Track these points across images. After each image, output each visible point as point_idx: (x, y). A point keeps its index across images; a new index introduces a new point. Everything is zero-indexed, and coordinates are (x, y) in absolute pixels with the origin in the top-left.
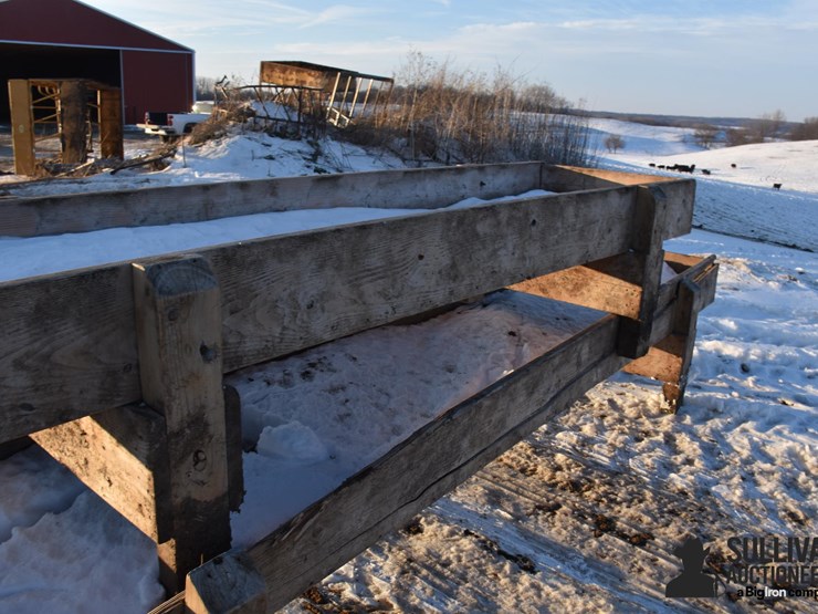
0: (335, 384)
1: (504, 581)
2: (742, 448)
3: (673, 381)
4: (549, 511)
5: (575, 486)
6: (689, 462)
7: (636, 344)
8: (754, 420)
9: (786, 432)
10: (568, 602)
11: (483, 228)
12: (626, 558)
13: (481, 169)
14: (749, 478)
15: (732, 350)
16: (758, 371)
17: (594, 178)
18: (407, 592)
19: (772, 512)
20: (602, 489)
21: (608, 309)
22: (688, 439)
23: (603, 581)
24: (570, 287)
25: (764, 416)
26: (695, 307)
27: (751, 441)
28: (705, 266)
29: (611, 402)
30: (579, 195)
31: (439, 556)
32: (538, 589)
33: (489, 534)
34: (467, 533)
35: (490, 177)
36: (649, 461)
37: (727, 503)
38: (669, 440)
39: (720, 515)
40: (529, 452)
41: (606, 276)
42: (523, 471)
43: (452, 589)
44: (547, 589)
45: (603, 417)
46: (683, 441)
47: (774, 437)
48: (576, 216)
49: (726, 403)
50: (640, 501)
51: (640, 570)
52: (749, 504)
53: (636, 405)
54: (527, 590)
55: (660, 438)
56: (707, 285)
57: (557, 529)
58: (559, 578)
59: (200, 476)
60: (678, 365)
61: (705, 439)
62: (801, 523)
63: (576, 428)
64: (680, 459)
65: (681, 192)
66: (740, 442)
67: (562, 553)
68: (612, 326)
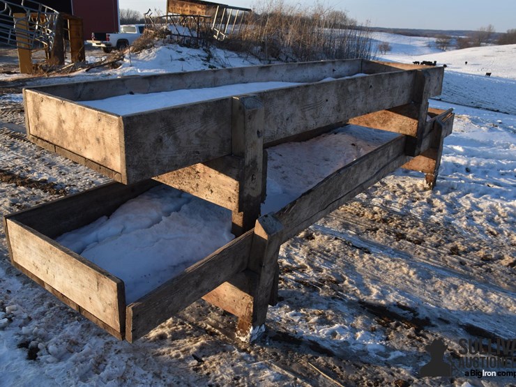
0: (276, 165)
1: (356, 257)
2: (467, 205)
3: (431, 173)
4: (373, 230)
5: (384, 221)
6: (441, 211)
7: (415, 149)
8: (472, 193)
9: (489, 198)
10: (388, 264)
11: (351, 88)
12: (412, 249)
13: (333, 62)
14: (470, 218)
15: (461, 161)
16: (475, 171)
17: (391, 67)
18: (313, 262)
19: (481, 231)
20: (398, 221)
21: (401, 132)
22: (439, 201)
23: (403, 258)
24: (381, 122)
25: (477, 191)
26: (442, 134)
27: (471, 202)
28: (447, 114)
29: (398, 185)
30: (390, 74)
31: (325, 248)
32: (373, 260)
33: (347, 239)
34: (336, 239)
35: (337, 67)
36: (420, 210)
37: (460, 228)
38: (430, 202)
39: (456, 232)
40: (360, 206)
41: (400, 115)
42: (358, 215)
43: (333, 260)
44: (377, 260)
45: (395, 192)
46: (437, 202)
47: (483, 200)
48: (389, 84)
49: (458, 185)
50: (417, 227)
51: (419, 254)
52: (470, 228)
53: (411, 186)
54: (368, 260)
55: (425, 201)
56: (448, 124)
57: (379, 238)
58: (382, 256)
59: (253, 186)
60: (434, 164)
61: (448, 201)
62: (495, 236)
63: (382, 197)
64: (435, 210)
65: (437, 73)
66: (465, 203)
67: (382, 247)
68: (403, 140)
